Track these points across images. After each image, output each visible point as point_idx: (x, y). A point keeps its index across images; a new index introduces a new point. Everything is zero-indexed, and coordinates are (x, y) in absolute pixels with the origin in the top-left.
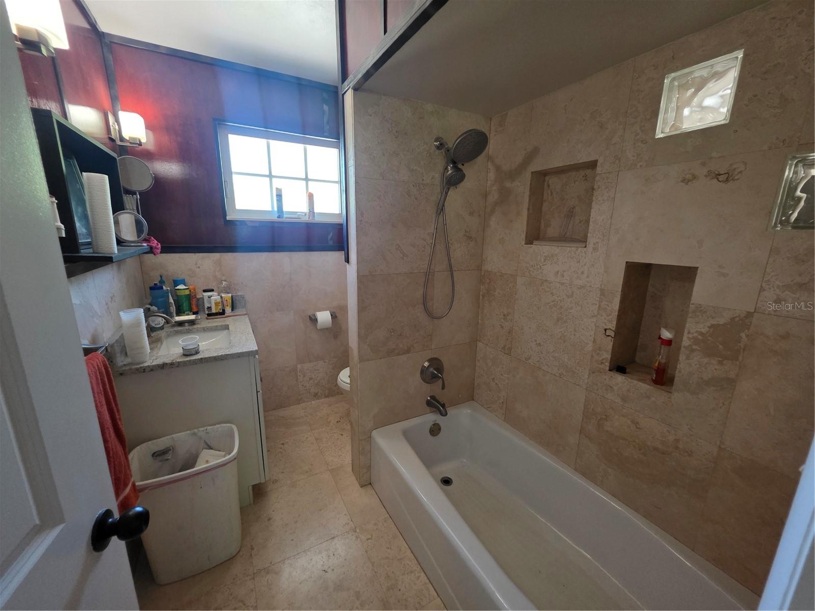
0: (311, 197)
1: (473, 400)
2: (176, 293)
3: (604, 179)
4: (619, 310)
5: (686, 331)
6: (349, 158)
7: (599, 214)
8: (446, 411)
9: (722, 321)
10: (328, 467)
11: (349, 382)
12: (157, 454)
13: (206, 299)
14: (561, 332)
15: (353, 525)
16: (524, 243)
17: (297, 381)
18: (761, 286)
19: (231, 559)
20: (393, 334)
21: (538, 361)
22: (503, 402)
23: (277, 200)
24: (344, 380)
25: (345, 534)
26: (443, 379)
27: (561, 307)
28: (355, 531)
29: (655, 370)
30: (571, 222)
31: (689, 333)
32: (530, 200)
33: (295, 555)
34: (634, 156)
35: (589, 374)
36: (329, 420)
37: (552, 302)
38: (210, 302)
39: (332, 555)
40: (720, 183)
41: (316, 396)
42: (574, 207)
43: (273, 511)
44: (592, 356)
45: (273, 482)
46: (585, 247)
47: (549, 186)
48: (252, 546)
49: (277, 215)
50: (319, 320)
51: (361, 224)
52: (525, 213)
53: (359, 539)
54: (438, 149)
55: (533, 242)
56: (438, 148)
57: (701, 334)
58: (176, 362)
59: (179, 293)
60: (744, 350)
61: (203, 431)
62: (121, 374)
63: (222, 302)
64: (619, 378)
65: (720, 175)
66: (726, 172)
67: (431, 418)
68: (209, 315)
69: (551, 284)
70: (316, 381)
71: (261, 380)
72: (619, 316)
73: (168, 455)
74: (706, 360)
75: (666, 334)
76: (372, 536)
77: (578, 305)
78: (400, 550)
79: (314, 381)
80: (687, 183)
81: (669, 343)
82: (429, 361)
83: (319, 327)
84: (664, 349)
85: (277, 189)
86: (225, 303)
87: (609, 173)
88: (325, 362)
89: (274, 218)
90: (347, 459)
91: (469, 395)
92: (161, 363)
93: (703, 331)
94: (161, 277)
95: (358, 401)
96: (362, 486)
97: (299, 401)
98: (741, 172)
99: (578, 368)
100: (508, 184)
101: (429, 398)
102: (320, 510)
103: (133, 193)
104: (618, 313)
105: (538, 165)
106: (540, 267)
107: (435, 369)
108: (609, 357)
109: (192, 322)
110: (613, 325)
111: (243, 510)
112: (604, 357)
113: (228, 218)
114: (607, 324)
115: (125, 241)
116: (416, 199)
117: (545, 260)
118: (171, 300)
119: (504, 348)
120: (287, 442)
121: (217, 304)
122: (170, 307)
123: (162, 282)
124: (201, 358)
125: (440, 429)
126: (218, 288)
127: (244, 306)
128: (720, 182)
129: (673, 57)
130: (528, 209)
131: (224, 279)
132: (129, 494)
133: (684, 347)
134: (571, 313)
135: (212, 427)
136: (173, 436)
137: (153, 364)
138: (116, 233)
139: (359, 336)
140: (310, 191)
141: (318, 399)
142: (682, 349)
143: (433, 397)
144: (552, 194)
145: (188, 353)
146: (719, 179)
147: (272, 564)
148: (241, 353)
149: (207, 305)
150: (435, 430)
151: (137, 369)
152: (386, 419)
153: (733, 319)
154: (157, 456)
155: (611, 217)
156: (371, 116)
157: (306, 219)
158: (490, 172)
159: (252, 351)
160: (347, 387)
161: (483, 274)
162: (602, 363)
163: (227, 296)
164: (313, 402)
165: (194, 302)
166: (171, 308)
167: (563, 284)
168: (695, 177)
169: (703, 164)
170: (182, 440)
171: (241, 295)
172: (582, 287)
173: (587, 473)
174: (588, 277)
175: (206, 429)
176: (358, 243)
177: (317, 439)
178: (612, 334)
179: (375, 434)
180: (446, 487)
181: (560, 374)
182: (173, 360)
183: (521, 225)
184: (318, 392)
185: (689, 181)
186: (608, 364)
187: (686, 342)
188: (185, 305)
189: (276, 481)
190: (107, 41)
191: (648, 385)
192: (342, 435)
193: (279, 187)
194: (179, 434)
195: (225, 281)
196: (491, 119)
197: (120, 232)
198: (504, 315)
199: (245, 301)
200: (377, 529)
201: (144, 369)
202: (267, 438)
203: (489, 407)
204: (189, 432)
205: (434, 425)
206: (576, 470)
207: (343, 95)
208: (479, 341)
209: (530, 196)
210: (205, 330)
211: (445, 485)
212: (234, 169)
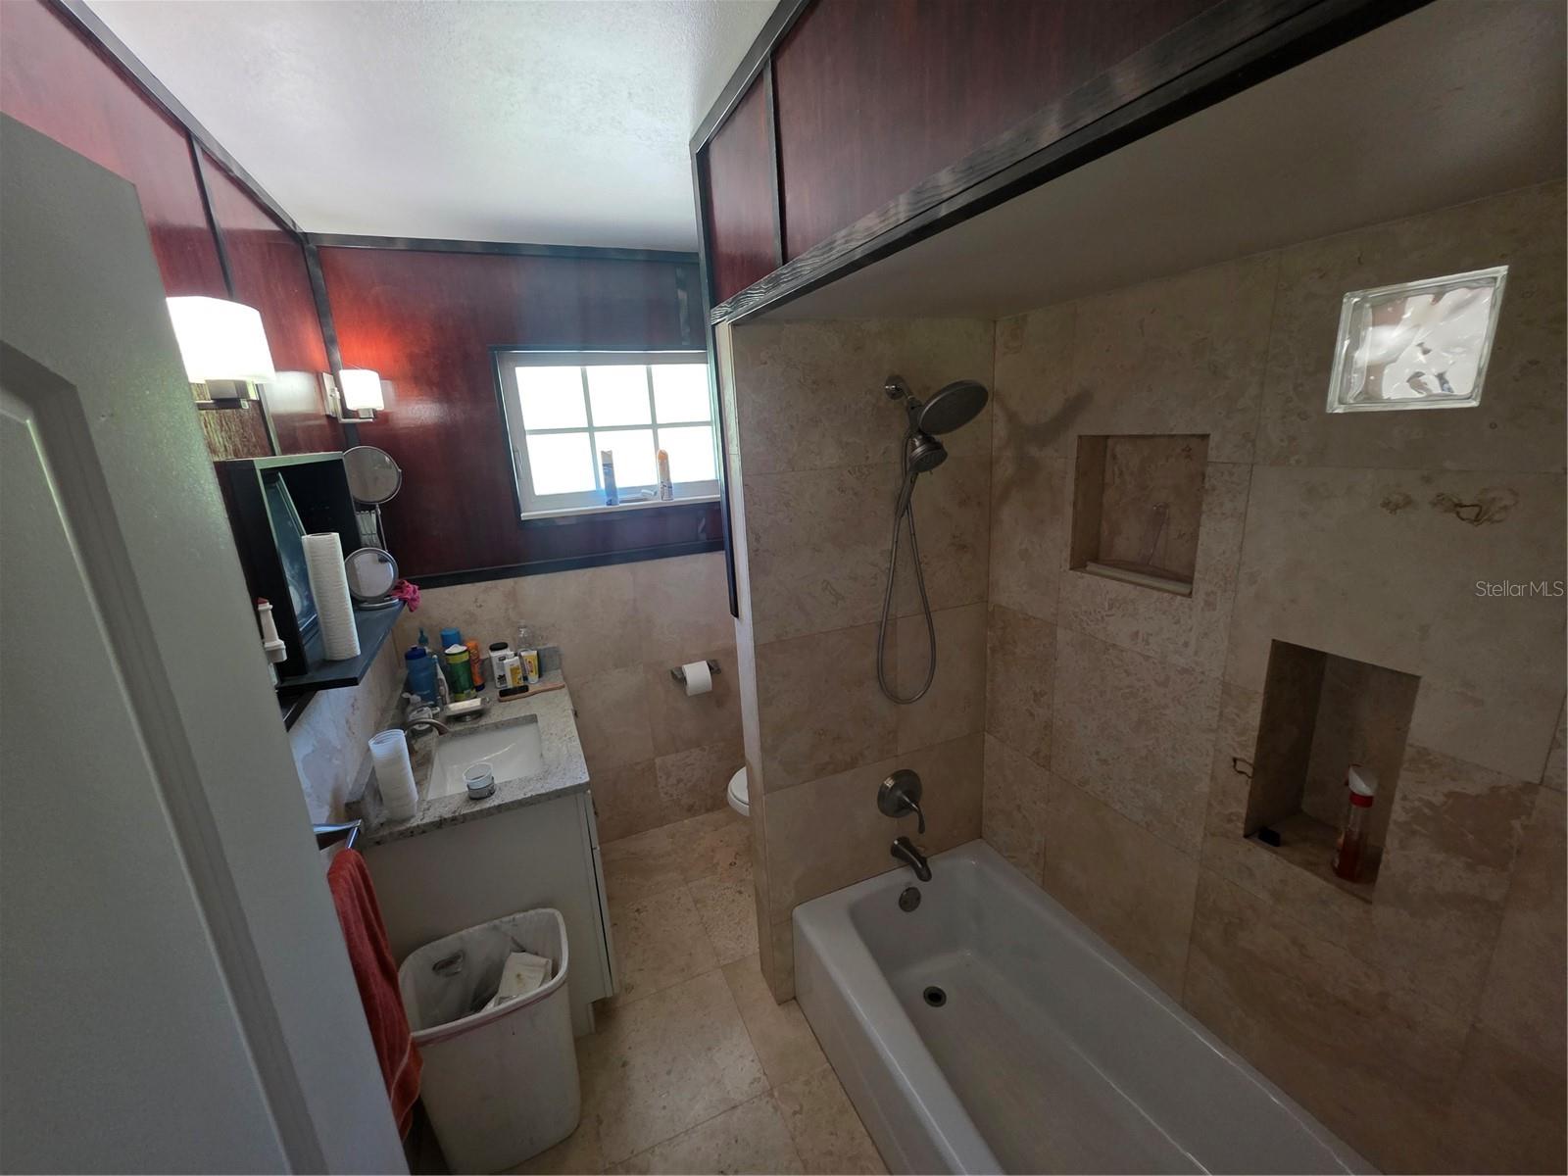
0: (663, 459)
1: (981, 837)
2: (447, 660)
3: (1223, 473)
4: (1262, 727)
5: (1398, 796)
6: (730, 440)
7: (1215, 540)
8: (928, 870)
9: (1472, 790)
10: (719, 961)
11: (746, 799)
12: (438, 966)
13: (495, 662)
14: (1147, 746)
15: (767, 1083)
16: (1068, 567)
17: (656, 786)
18: (1554, 738)
19: (567, 1141)
20: (823, 737)
21: (1103, 792)
22: (1038, 854)
23: (605, 474)
24: (739, 796)
25: (755, 1100)
26: (919, 813)
27: (1146, 700)
28: (772, 1096)
29: (1338, 851)
30: (1162, 532)
31: (1404, 798)
32: (1076, 486)
33: (670, 1139)
34: (1282, 440)
35: (1205, 835)
36: (715, 861)
37: (1128, 687)
38: (502, 667)
39: (733, 1142)
40: (1463, 522)
41: (691, 810)
42: (1167, 506)
43: (630, 1048)
44: (1210, 805)
45: (626, 989)
46: (1190, 595)
47: (1114, 457)
48: (598, 1116)
49: (606, 499)
50: (688, 679)
51: (756, 555)
52: (1069, 511)
53: (779, 1113)
54: (892, 398)
55: (1086, 566)
56: (893, 395)
57: (1430, 805)
58: (460, 815)
59: (452, 661)
60: (1518, 852)
61: (510, 922)
62: (378, 843)
63: (522, 664)
64: (1263, 856)
65: (1462, 506)
66: (1476, 502)
67: (902, 877)
68: (504, 693)
69: (1124, 654)
70: (689, 784)
71: (596, 813)
72: (1261, 739)
73: (456, 966)
74: (1440, 857)
75: (1361, 786)
76: (801, 1106)
77: (1179, 703)
78: (853, 1139)
79: (686, 785)
80: (1393, 511)
81: (1366, 801)
82: (896, 776)
83: (689, 694)
84: (1357, 812)
85: (603, 452)
86: (527, 667)
87: (1234, 464)
88: (704, 750)
89: (601, 506)
90: (753, 946)
91: (973, 829)
92: (437, 819)
93: (1434, 800)
94: (422, 632)
95: (766, 858)
96: (780, 1003)
97: (661, 821)
98: (1505, 508)
99: (1182, 820)
100: (1033, 451)
101: (896, 842)
102: (709, 1049)
103: (370, 507)
104: (1260, 731)
105: (1089, 425)
106: (1102, 617)
107: (905, 793)
108: (1243, 811)
109: (478, 714)
110: (1249, 754)
111: (580, 1042)
112: (1233, 810)
113: (524, 516)
114: (1238, 750)
115: (366, 600)
116: (856, 494)
117: (1111, 607)
118: (441, 675)
119: (1037, 753)
120: (646, 907)
121: (514, 671)
122: (439, 686)
123: (423, 641)
124: (499, 806)
125: (918, 899)
126: (514, 639)
127: (560, 667)
128: (1463, 519)
129: (1359, 258)
130: (1075, 505)
131: (522, 624)
132: (408, 1065)
133: (1395, 822)
134: (1165, 715)
135: (522, 915)
136: (463, 933)
137: (425, 821)
138: (350, 589)
139: (763, 748)
140: (661, 448)
141: (694, 815)
142: (1392, 827)
143: (904, 841)
144: (1121, 473)
145: (478, 796)
146: (1462, 515)
147: (635, 1152)
148: (561, 790)
149: (497, 673)
150: (909, 900)
151: (401, 833)
152: (819, 884)
153: (1494, 789)
154: (439, 969)
155: (1241, 549)
156: (766, 363)
157: (657, 501)
158: (996, 421)
159: (580, 785)
160: (744, 809)
161: (990, 609)
162: (1230, 821)
163: (530, 655)
164: (686, 821)
165: (476, 669)
166: (441, 688)
167: (1147, 658)
168: (1408, 502)
169: (1427, 480)
170: (475, 938)
171: (554, 648)
172: (1184, 671)
173: (1205, 1016)
174: (1196, 653)
175: (514, 919)
176: (753, 589)
177: (696, 902)
178: (1249, 771)
179: (798, 912)
180: (934, 1008)
181: (1146, 823)
182: (454, 812)
183: (1060, 535)
184: (695, 802)
185: (1397, 507)
186: (1241, 825)
187: (1398, 813)
188: (463, 680)
189: (629, 988)
190: (312, 246)
191: (1325, 879)
192: (740, 892)
193: (606, 450)
194: (471, 930)
195: (525, 627)
196: (995, 322)
197: (358, 586)
198: (1035, 694)
199: (560, 655)
200: (810, 1092)
201: (412, 832)
202: (609, 899)
203: (1013, 857)
204: (485, 925)
205: (907, 890)
206: (1184, 1006)
207: (714, 326)
208: (988, 733)
209: (1076, 479)
210: (499, 726)
211: (932, 1005)
212: (528, 425)
